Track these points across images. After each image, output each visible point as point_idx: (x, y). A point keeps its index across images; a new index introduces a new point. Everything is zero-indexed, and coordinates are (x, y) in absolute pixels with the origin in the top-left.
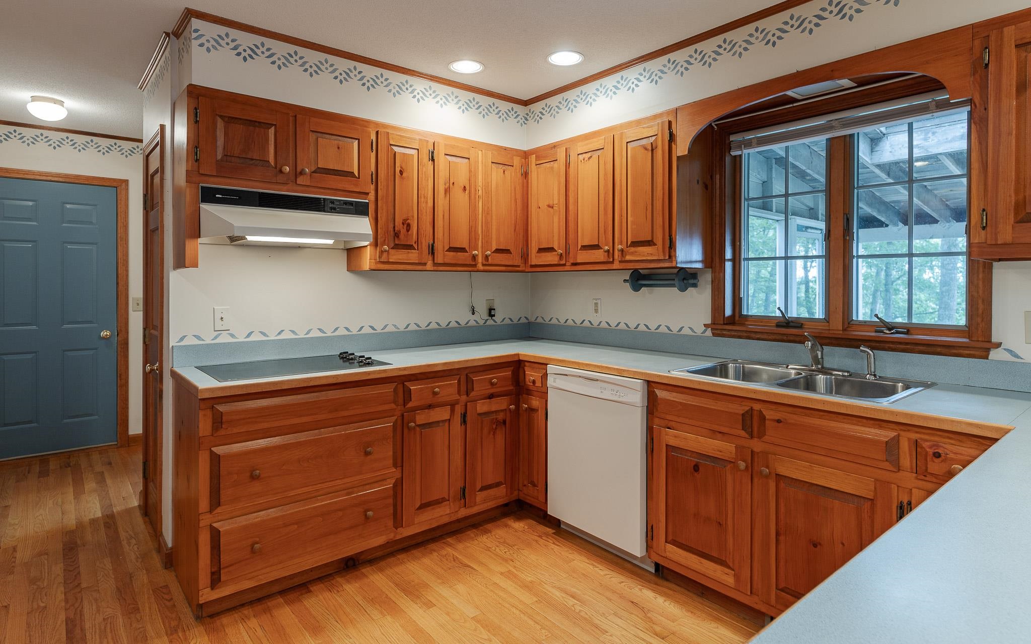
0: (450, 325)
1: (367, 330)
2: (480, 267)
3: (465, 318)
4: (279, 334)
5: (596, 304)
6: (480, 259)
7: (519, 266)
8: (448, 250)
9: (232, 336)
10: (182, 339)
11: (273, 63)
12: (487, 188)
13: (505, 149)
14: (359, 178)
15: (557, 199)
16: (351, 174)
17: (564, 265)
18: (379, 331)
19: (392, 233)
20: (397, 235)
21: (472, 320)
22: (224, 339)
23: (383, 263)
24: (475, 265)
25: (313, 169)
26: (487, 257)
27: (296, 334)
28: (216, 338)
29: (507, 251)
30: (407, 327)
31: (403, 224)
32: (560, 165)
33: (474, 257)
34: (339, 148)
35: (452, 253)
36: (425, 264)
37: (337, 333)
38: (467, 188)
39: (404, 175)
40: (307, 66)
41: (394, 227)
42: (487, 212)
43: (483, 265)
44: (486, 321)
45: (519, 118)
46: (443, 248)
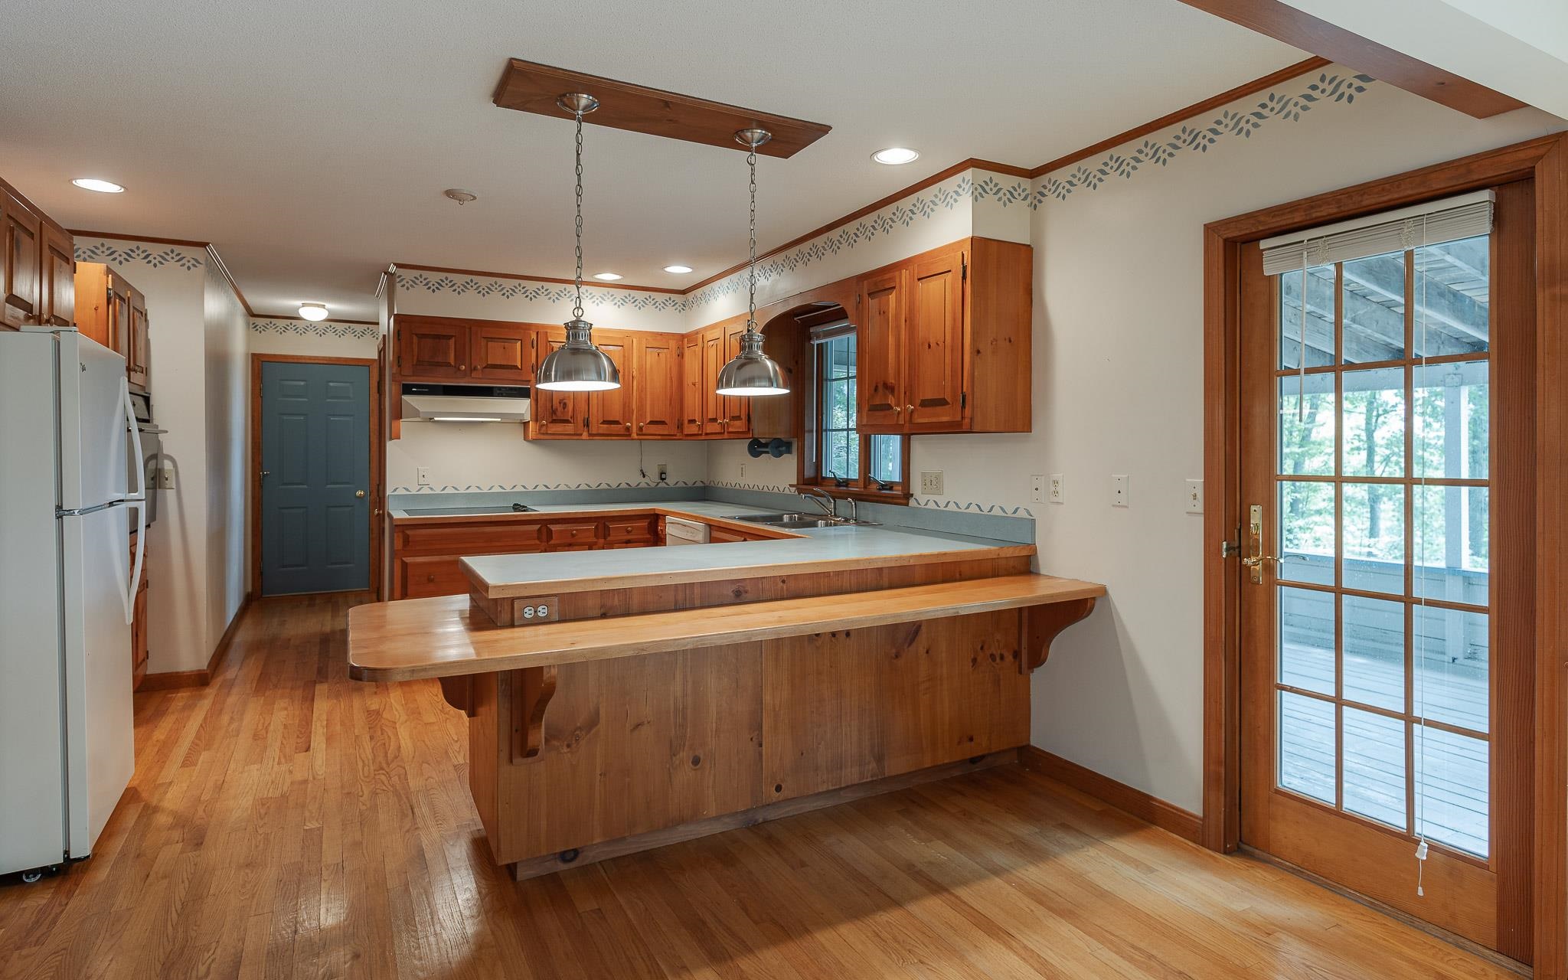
0: (620, 487)
1: (541, 488)
2: (634, 436)
3: (635, 480)
4: (468, 488)
5: (742, 468)
6: (634, 429)
7: (675, 435)
8: (603, 423)
9: (431, 489)
10: (395, 490)
11: (455, 290)
12: (642, 369)
13: (661, 334)
14: (521, 369)
15: (698, 379)
16: (516, 367)
17: (701, 435)
18: (552, 489)
19: (551, 411)
20: (554, 412)
21: (643, 483)
22: (425, 491)
23: (543, 434)
24: (630, 435)
25: (485, 365)
26: (641, 429)
27: (481, 489)
28: (419, 490)
29: (663, 423)
30: (577, 487)
31: (560, 403)
32: (698, 349)
33: (628, 429)
34: (504, 348)
35: (605, 426)
36: (581, 435)
37: (515, 490)
40: (480, 289)
41: (552, 406)
42: (642, 390)
43: (637, 435)
44: (658, 483)
45: (677, 306)
46: (598, 421)
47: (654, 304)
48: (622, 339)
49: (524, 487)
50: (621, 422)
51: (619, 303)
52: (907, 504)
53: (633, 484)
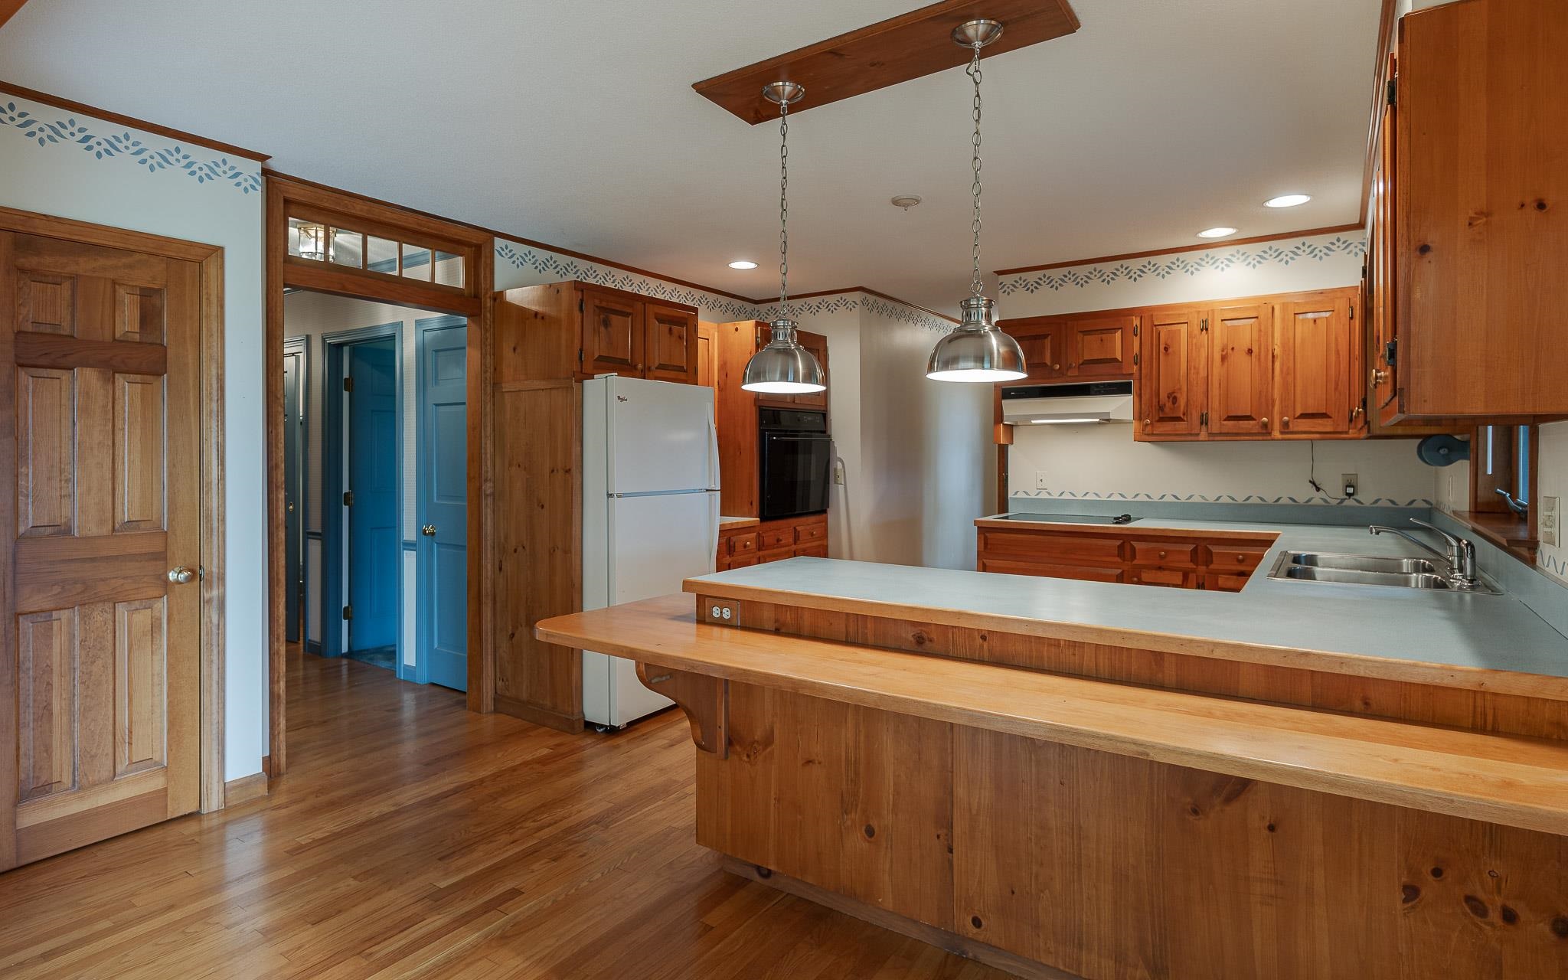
0: (1281, 501)
1: (1169, 499)
2: (1276, 434)
3: (1304, 493)
4: (1085, 495)
6: (1277, 425)
7: (1345, 433)
8: (1225, 420)
9: (1049, 494)
10: (1016, 493)
11: (1052, 287)
12: (1288, 344)
14: (1122, 362)
16: (1116, 360)
18: (1183, 500)
19: (1157, 408)
20: (1161, 408)
21: (1317, 498)
22: (1044, 496)
23: (1148, 435)
24: (1269, 434)
25: (1081, 362)
26: (1286, 425)
27: (1099, 497)
28: (1038, 494)
29: (1324, 416)
30: (1217, 499)
31: (1169, 397)
33: (1266, 425)
34: (1102, 340)
35: (1232, 423)
36: (1198, 435)
38: (1255, 350)
39: (1170, 350)
40: (1079, 280)
41: (1159, 402)
42: (1289, 373)
43: (1282, 433)
44: (1343, 500)
45: (1351, 247)
46: (1220, 417)
47: (1311, 252)
48: (1256, 308)
49: (1148, 496)
50: (1254, 416)
51: (1255, 262)
53: (1301, 499)
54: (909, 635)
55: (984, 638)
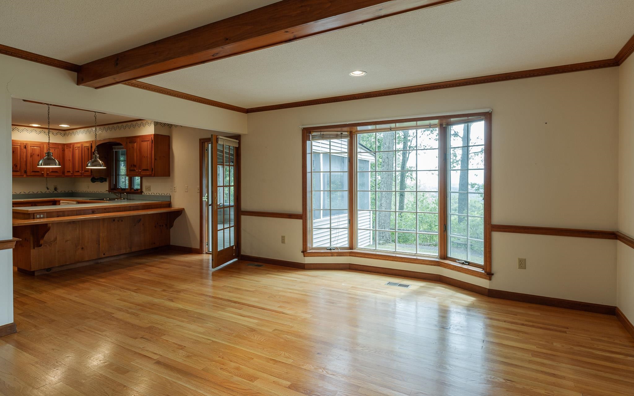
0: (38, 193)
2: (45, 176)
3: (44, 190)
5: (88, 186)
6: (45, 174)
7: (62, 176)
8: (32, 172)
13: (56, 143)
15: (71, 158)
17: (73, 176)
21: (48, 191)
24: (43, 176)
26: (48, 174)
29: (57, 172)
31: (14, 165)
32: (71, 149)
33: (42, 174)
35: (33, 173)
36: (23, 176)
38: (40, 155)
39: (15, 152)
44: (54, 192)
45: (62, 134)
46: (30, 171)
47: (53, 134)
48: (40, 145)
50: (40, 171)
51: (39, 133)
52: (142, 194)
53: (44, 192)
54: (91, 211)
55: (105, 209)
